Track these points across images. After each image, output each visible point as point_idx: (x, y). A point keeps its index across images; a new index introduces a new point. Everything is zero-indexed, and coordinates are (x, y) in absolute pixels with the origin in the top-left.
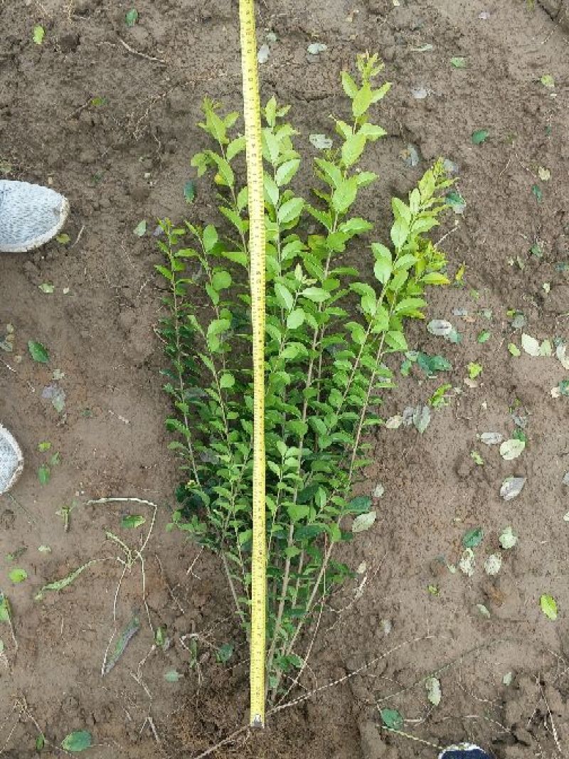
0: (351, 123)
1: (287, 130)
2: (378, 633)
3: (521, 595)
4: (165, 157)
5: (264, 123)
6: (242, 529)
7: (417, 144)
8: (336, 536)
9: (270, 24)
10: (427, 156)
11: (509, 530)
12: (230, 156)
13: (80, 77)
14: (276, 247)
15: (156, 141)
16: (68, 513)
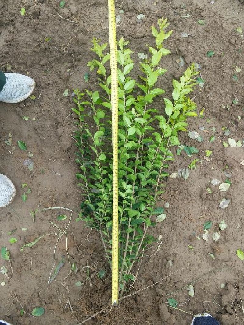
0: (156, 48)
1: (128, 51)
2: (167, 266)
3: (229, 250)
4: (76, 63)
5: (118, 48)
6: (108, 221)
7: (184, 57)
8: (149, 224)
9: (121, 6)
10: (188, 62)
11: (223, 222)
12: (104, 62)
13: (40, 29)
14: (124, 101)
15: (72, 56)
16: (34, 214)
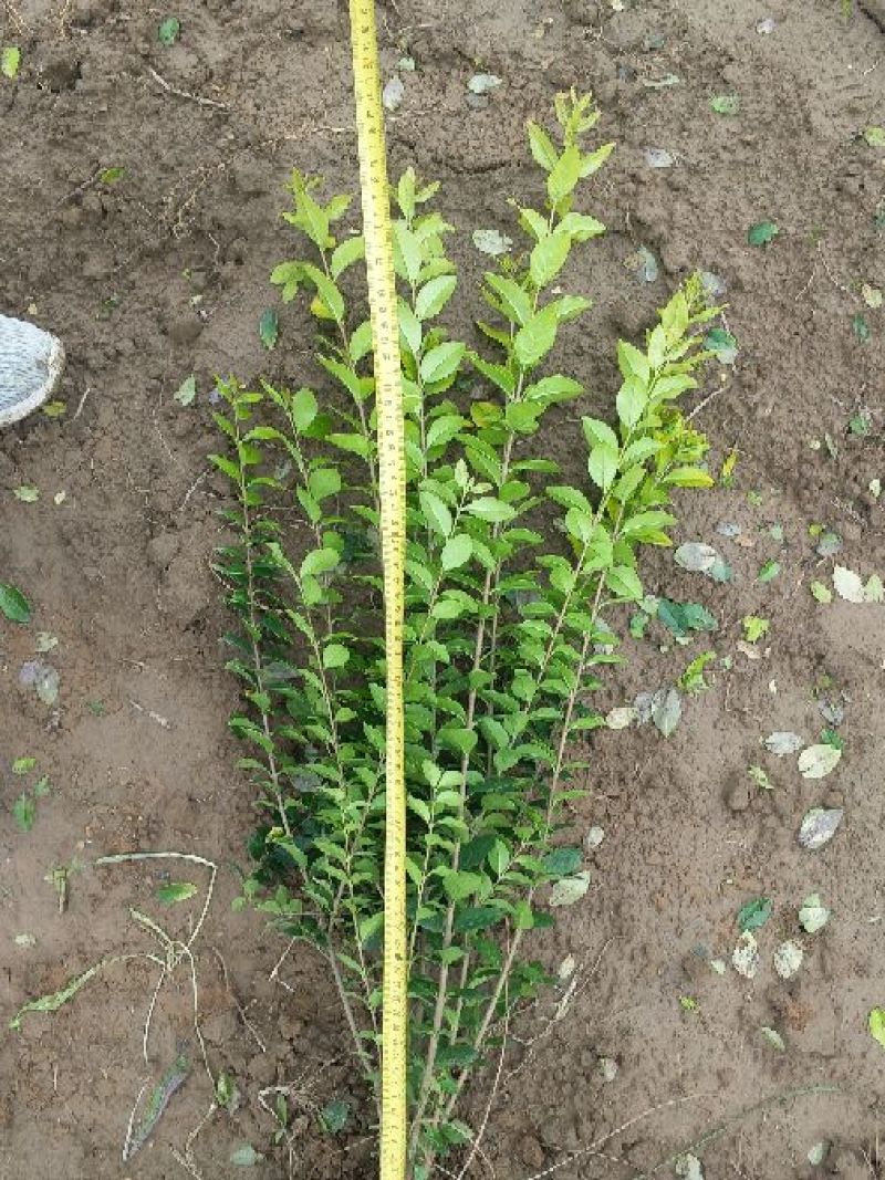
0: (545, 213)
1: (435, 225)
2: (596, 1079)
3: (838, 1010)
4: (228, 269)
5: (395, 212)
6: (366, 912)
7: (656, 246)
8: (525, 919)
9: (403, 43)
10: (673, 267)
11: (815, 900)
12: (337, 269)
13: (81, 133)
14: (419, 425)
15: (211, 242)
16: (65, 878)
